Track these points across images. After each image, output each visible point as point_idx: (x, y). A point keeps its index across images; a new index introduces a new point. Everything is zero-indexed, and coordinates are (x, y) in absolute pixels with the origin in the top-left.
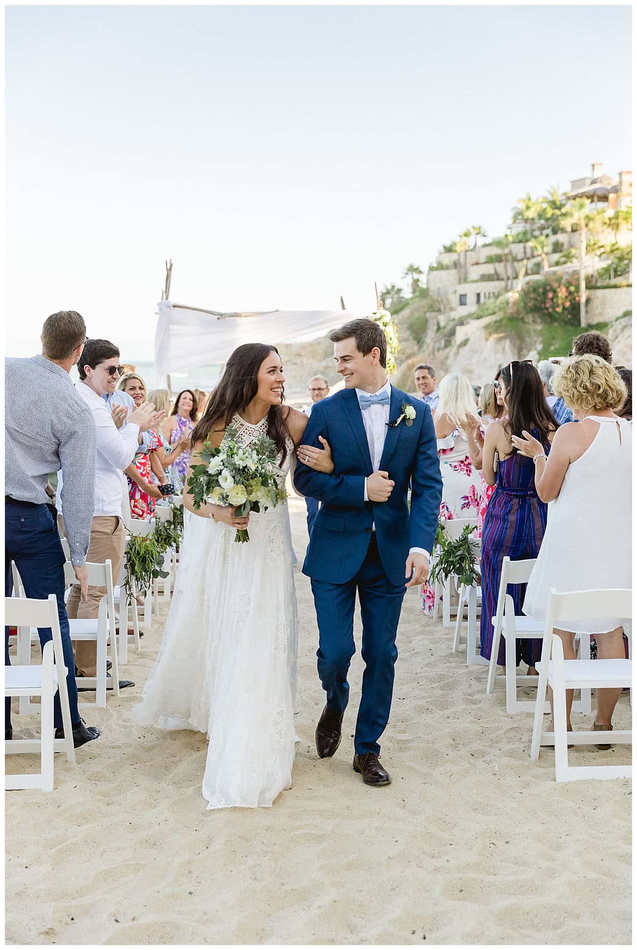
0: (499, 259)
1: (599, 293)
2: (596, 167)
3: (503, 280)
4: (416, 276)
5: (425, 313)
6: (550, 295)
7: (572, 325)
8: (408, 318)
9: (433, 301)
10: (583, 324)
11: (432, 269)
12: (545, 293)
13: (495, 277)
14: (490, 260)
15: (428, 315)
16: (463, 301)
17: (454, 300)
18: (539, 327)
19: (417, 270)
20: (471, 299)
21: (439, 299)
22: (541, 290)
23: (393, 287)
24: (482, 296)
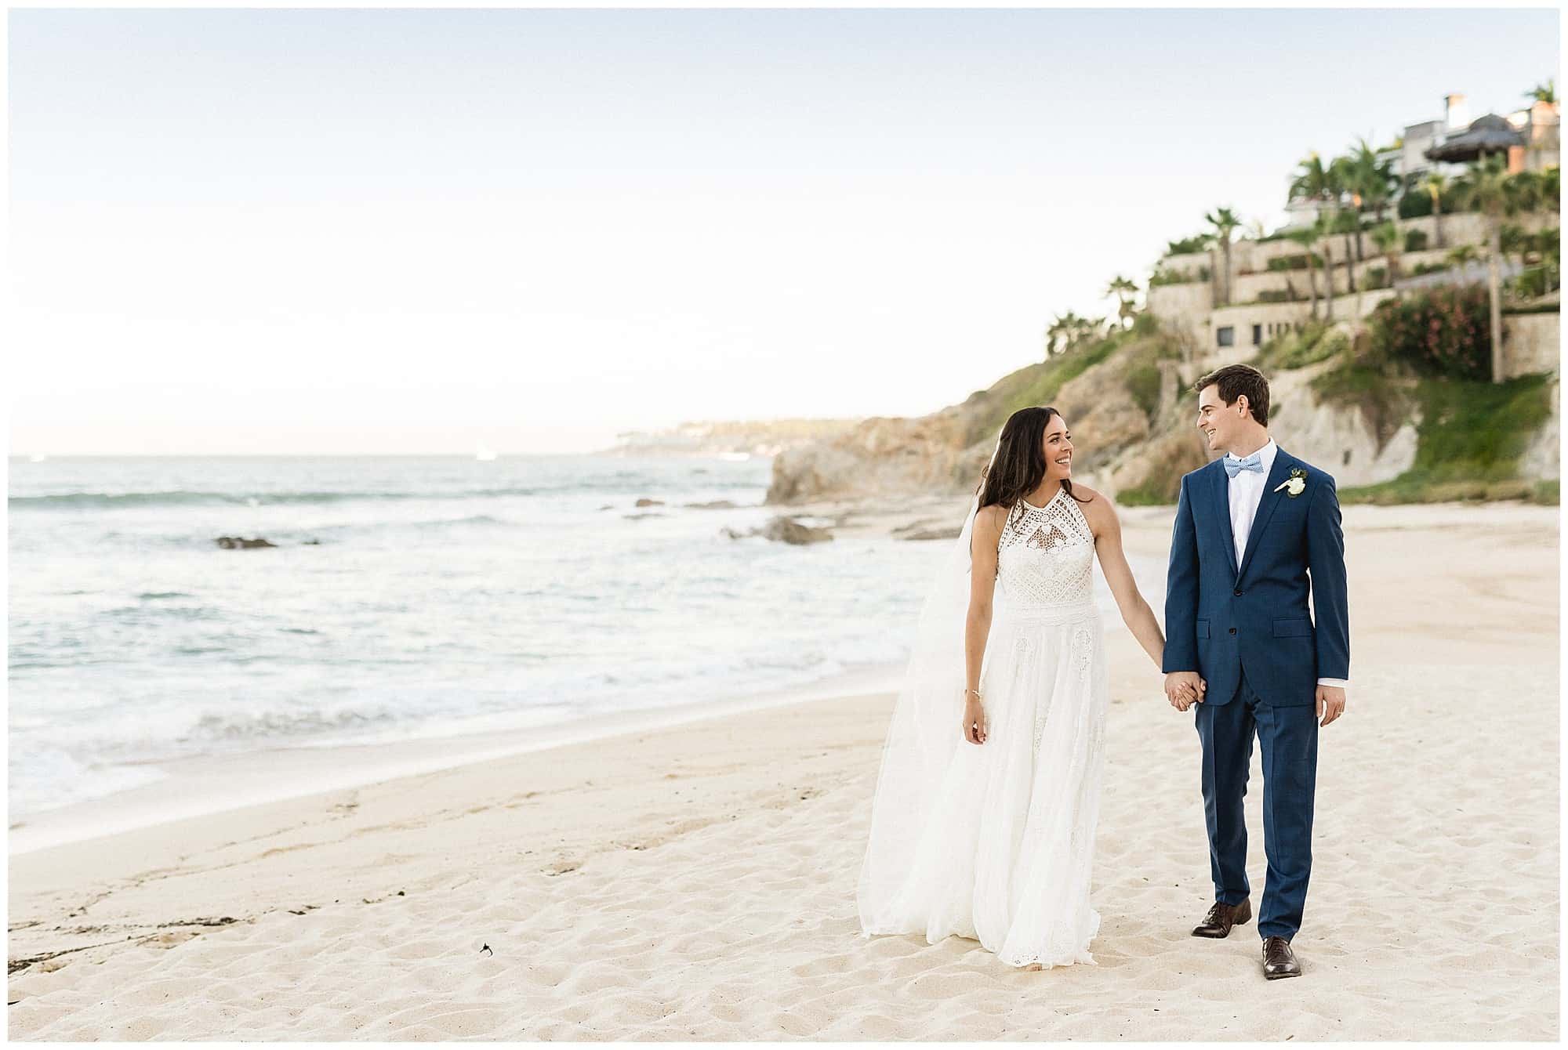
0: (1298, 263)
1: (1525, 322)
2: (1451, 100)
3: (1306, 299)
4: (1127, 296)
5: (1154, 361)
6: (1436, 325)
7: (1475, 378)
8: (1125, 370)
9: (1167, 339)
10: (1498, 375)
11: (1156, 282)
12: (1425, 321)
13: (1289, 296)
14: (1275, 265)
15: (1161, 364)
16: (1223, 339)
17: (1206, 337)
18: (1413, 383)
19: (1129, 286)
20: (1242, 334)
21: (1178, 336)
22: (1417, 317)
23: (1070, 316)
24: (1264, 330)
